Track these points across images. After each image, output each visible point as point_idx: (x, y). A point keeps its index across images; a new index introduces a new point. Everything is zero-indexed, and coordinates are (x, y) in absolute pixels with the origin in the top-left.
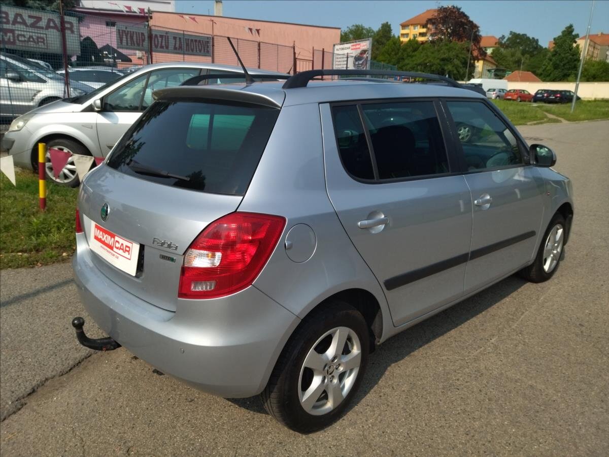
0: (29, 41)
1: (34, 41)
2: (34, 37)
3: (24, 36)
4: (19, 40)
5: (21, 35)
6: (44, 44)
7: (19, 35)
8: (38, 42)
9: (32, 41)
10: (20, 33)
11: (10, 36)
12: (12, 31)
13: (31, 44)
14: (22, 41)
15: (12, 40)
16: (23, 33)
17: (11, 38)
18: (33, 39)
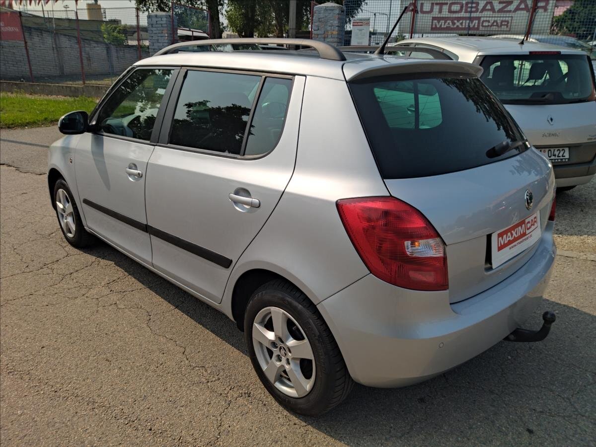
0: (492, 25)
1: (497, 25)
2: (498, 21)
3: (489, 21)
4: (483, 26)
5: (486, 21)
6: (507, 27)
7: (484, 21)
8: (501, 25)
9: (495, 26)
10: (485, 19)
11: (475, 23)
12: (478, 18)
13: (493, 28)
14: (485, 26)
15: (476, 26)
16: (488, 19)
17: (476, 24)
18: (497, 23)
